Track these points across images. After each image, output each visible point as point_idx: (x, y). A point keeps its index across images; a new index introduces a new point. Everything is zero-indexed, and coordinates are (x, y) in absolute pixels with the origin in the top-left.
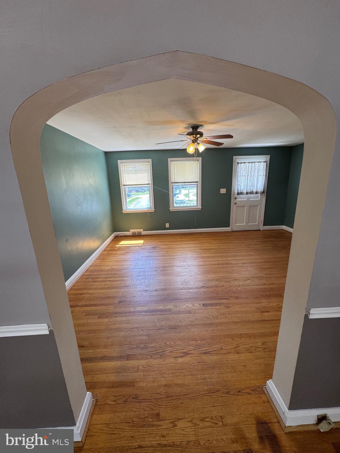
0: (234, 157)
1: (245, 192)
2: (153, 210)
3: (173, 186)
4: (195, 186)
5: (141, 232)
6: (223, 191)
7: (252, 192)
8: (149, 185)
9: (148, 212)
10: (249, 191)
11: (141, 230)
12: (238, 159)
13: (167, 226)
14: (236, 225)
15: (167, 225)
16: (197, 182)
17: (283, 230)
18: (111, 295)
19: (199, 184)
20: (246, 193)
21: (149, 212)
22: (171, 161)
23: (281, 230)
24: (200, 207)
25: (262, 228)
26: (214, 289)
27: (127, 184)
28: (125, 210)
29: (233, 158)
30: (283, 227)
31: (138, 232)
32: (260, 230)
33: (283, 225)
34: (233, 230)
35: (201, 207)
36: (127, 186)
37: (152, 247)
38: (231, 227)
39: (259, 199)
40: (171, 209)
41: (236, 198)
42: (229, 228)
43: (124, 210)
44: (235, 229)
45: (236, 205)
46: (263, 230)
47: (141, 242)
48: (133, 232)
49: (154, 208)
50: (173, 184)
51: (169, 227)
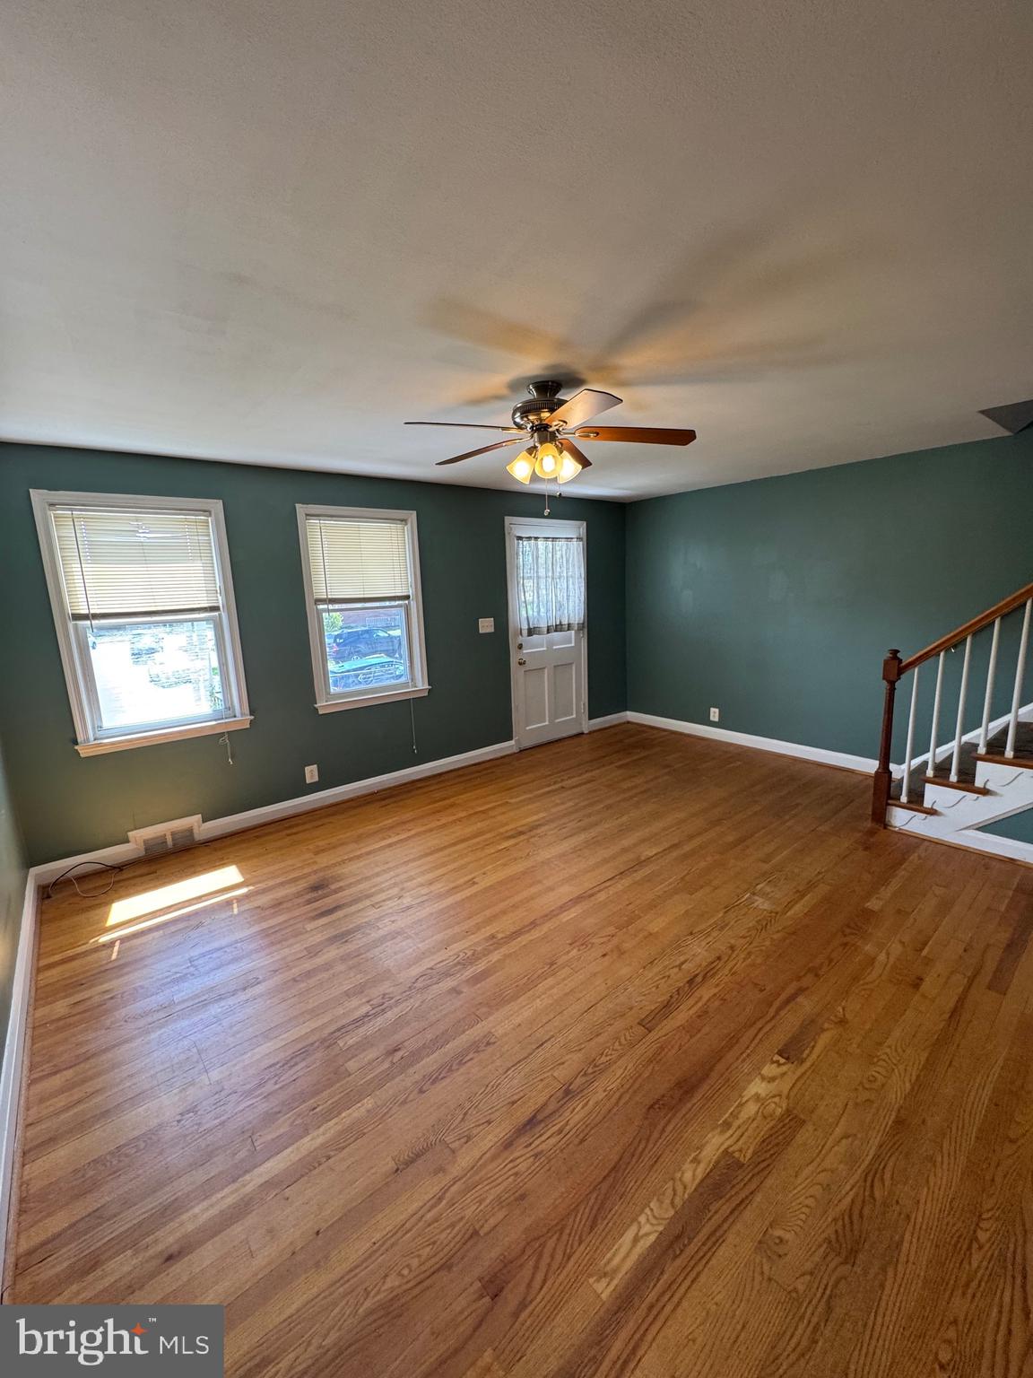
0: (508, 519)
1: (543, 625)
2: (242, 717)
3: (319, 613)
4: (402, 611)
5: (190, 830)
6: (486, 625)
7: (561, 624)
8: (216, 614)
9: (222, 734)
10: (552, 623)
11: (194, 821)
12: (518, 526)
13: (312, 777)
14: (528, 728)
15: (311, 773)
16: (407, 597)
17: (628, 722)
18: (389, 1284)
19: (413, 604)
20: (546, 630)
21: (228, 732)
22: (307, 515)
23: (624, 723)
24: (422, 684)
25: (587, 725)
26: (726, 971)
27: (92, 612)
28: (91, 737)
29: (504, 521)
30: (626, 716)
31: (173, 834)
32: (583, 733)
33: (626, 710)
34: (522, 747)
35: (427, 687)
36: (95, 622)
37: (302, 885)
38: (515, 738)
39: (573, 645)
40: (323, 705)
41: (520, 647)
42: (512, 742)
43: (88, 740)
44: (527, 743)
45: (523, 668)
46: (590, 733)
47: (227, 876)
48: (144, 841)
49: (247, 711)
50: (321, 607)
51: (316, 779)
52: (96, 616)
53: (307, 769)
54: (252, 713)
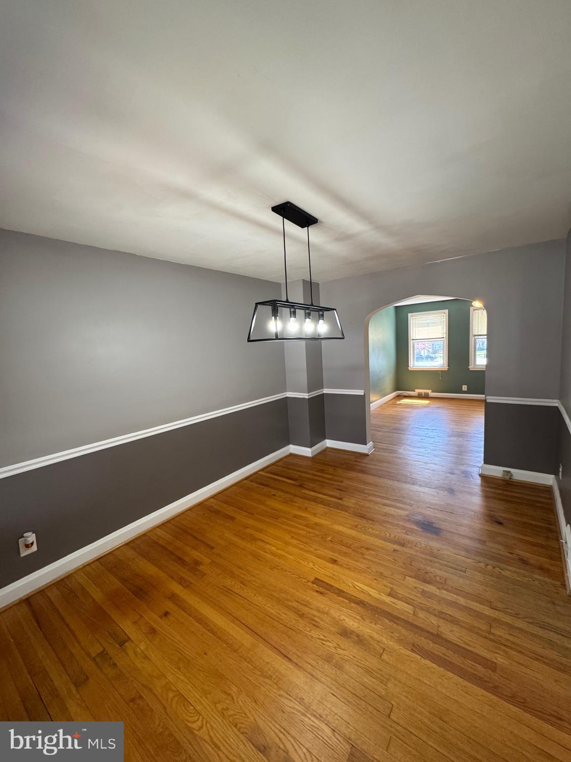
2: (446, 368)
3: (475, 339)
5: (428, 393)
8: (443, 339)
9: (439, 371)
11: (429, 391)
21: (441, 371)
22: (474, 310)
27: (416, 338)
31: (424, 393)
40: (471, 367)
43: (411, 367)
48: (418, 392)
49: (447, 365)
50: (476, 337)
51: (466, 390)
52: (416, 340)
53: (463, 386)
54: (448, 366)
